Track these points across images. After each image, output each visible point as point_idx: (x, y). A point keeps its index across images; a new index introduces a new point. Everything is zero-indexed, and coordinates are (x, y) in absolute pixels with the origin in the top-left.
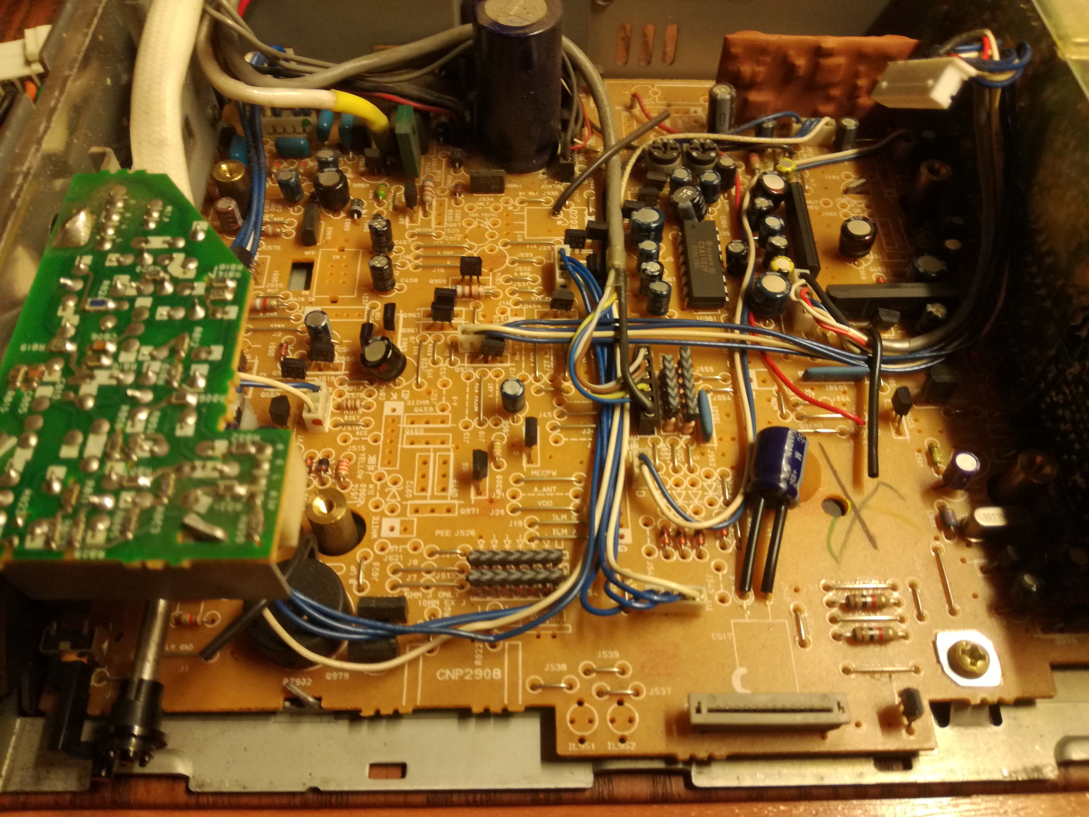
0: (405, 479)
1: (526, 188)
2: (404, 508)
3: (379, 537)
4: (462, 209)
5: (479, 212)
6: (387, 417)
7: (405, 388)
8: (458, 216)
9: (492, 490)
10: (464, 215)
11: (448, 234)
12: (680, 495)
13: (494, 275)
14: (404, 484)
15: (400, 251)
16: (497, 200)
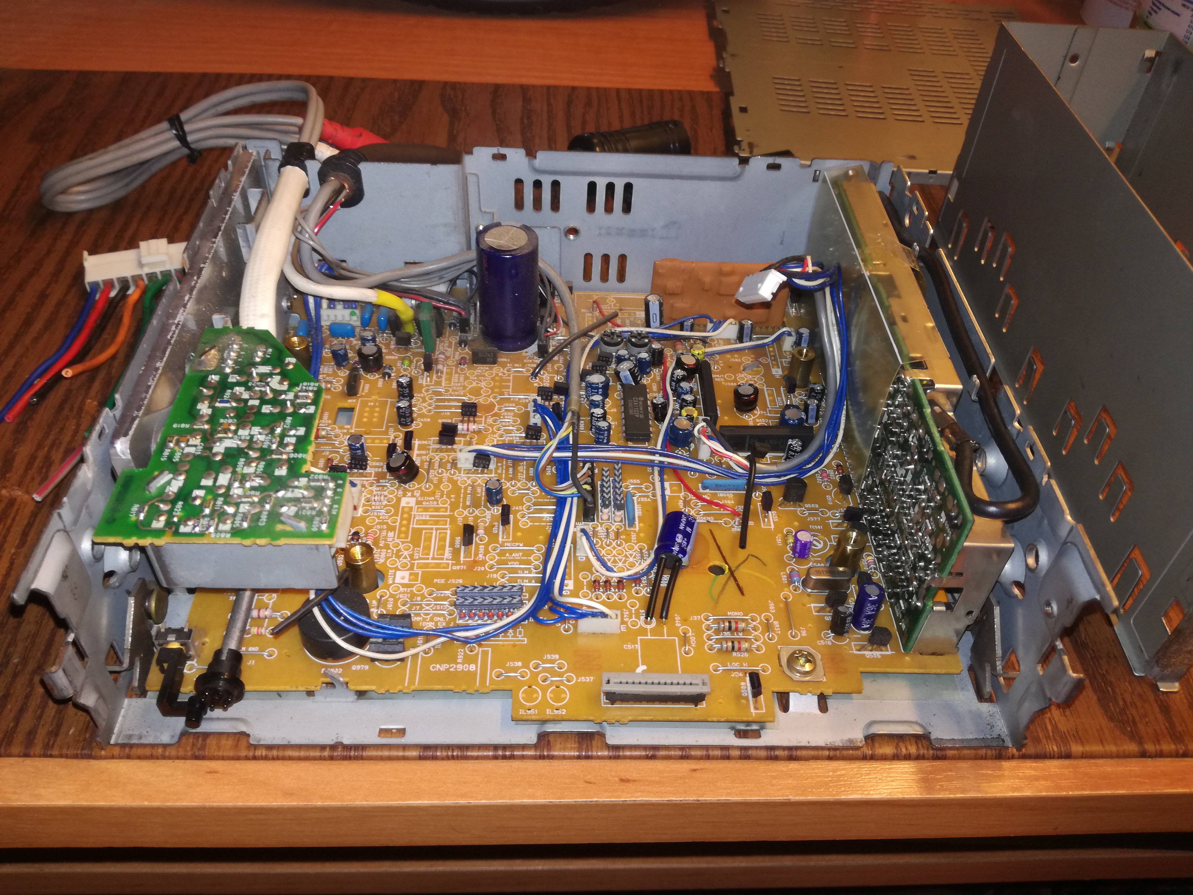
0: (414, 547)
1: (513, 362)
2: (412, 565)
3: (394, 583)
4: (465, 374)
5: (478, 376)
6: (403, 508)
7: (418, 489)
8: (462, 379)
9: (476, 555)
10: (466, 378)
11: (453, 391)
12: (609, 560)
13: (486, 417)
14: (413, 550)
15: (419, 400)
16: (491, 369)
